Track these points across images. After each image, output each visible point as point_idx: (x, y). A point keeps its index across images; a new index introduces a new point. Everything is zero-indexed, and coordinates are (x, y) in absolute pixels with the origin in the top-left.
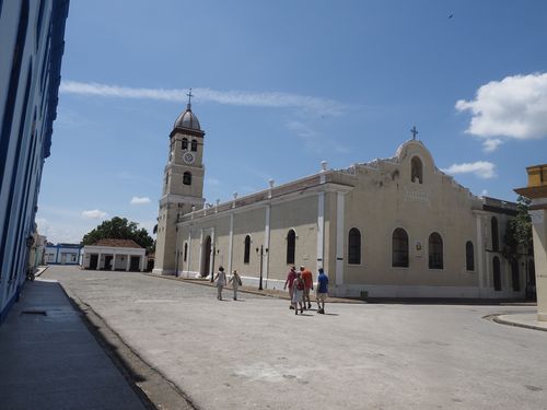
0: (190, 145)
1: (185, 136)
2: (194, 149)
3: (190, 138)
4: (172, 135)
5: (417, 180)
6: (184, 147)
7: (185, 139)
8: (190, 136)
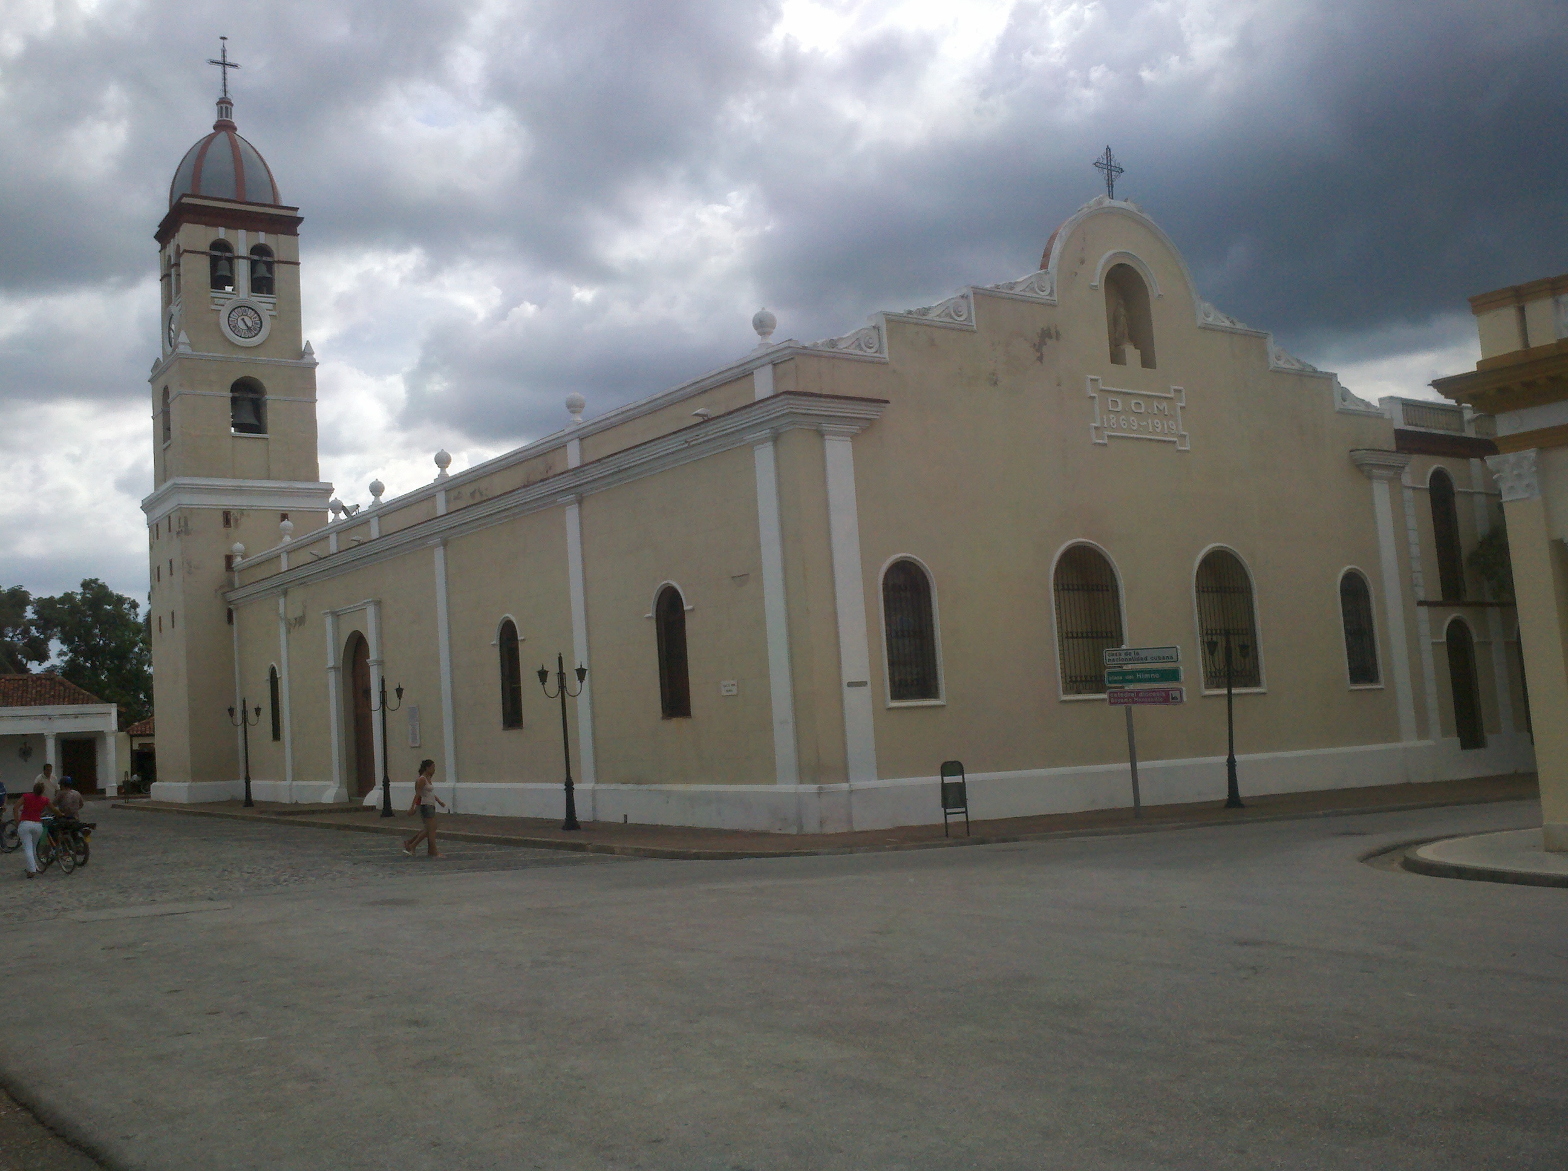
0: (242, 270)
1: (222, 233)
2: (262, 284)
3: (242, 241)
4: (165, 233)
5: (1132, 354)
6: (220, 280)
7: (220, 245)
8: (242, 233)
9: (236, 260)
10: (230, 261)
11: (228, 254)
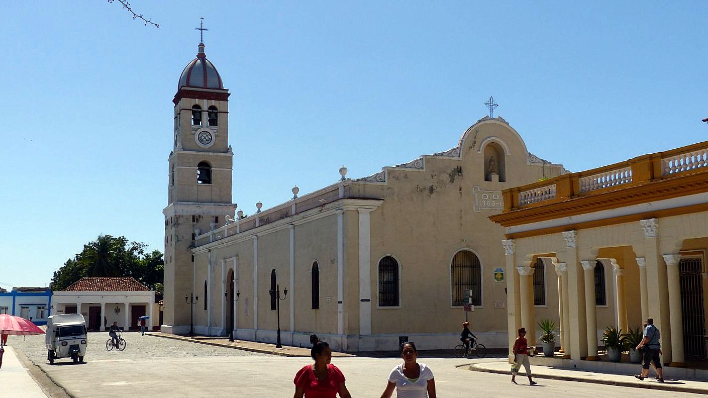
0: (205, 117)
1: (197, 101)
2: (213, 122)
3: (205, 104)
4: (176, 100)
6: (196, 119)
7: (197, 106)
8: (205, 101)
9: (202, 112)
10: (200, 112)
11: (199, 110)
